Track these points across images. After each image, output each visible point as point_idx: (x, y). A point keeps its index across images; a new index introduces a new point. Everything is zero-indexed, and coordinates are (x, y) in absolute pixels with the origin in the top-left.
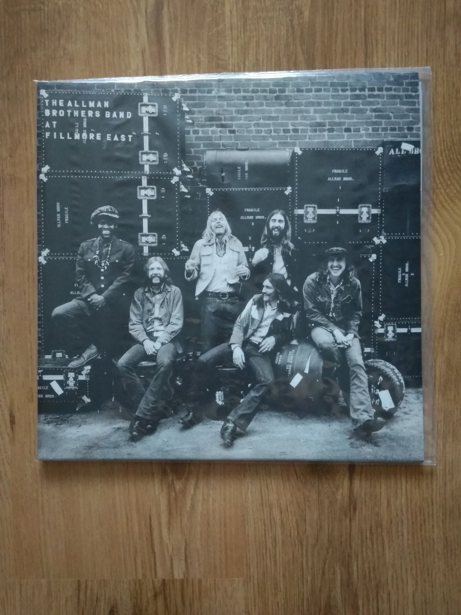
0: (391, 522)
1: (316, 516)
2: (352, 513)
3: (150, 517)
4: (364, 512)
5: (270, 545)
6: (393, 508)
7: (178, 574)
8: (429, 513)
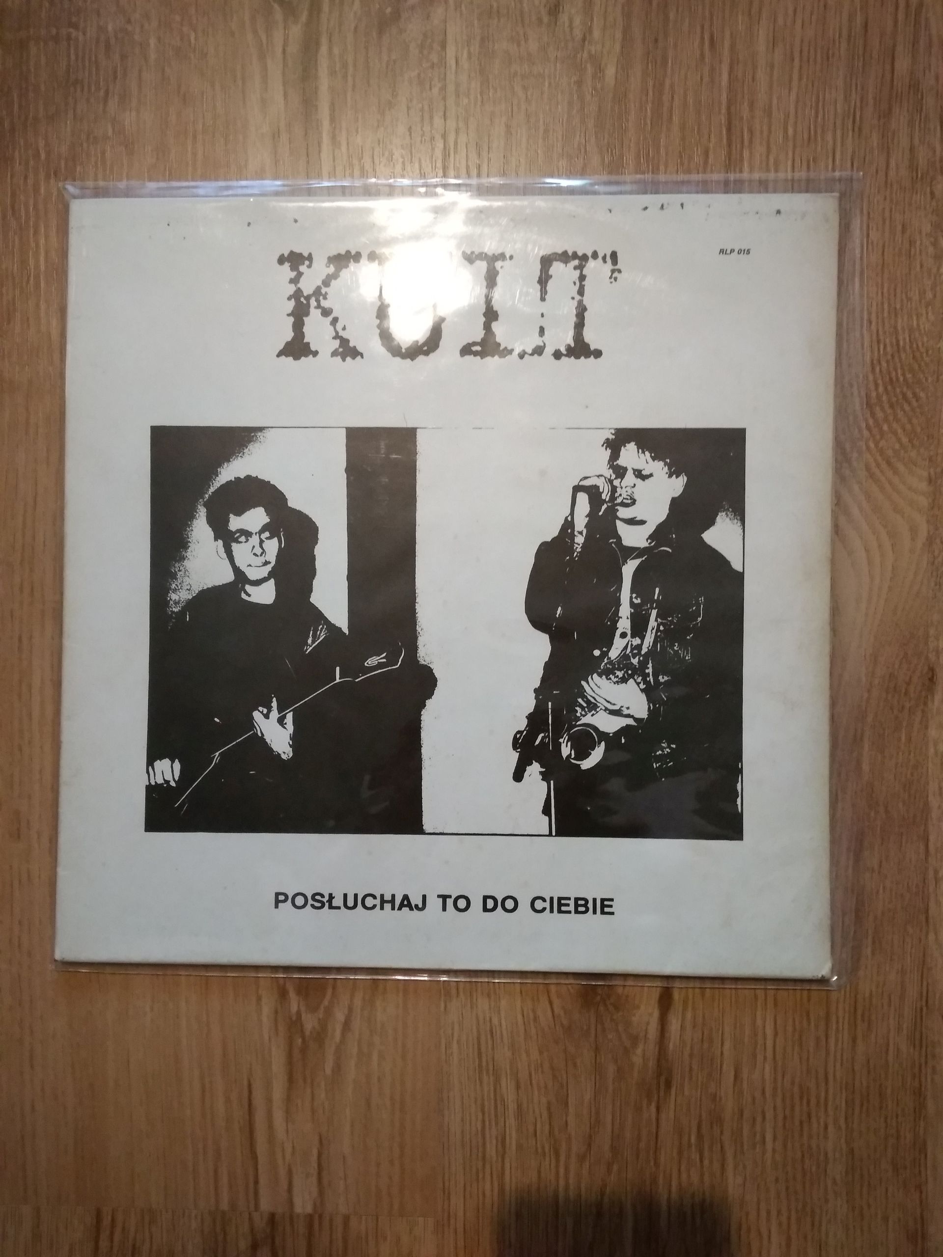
0: (742, 1115)
1: (588, 1096)
2: (662, 1094)
3: (250, 1085)
4: (687, 1093)
5: (491, 1151)
6: (745, 1085)
7: (303, 1204)
8: (818, 1097)
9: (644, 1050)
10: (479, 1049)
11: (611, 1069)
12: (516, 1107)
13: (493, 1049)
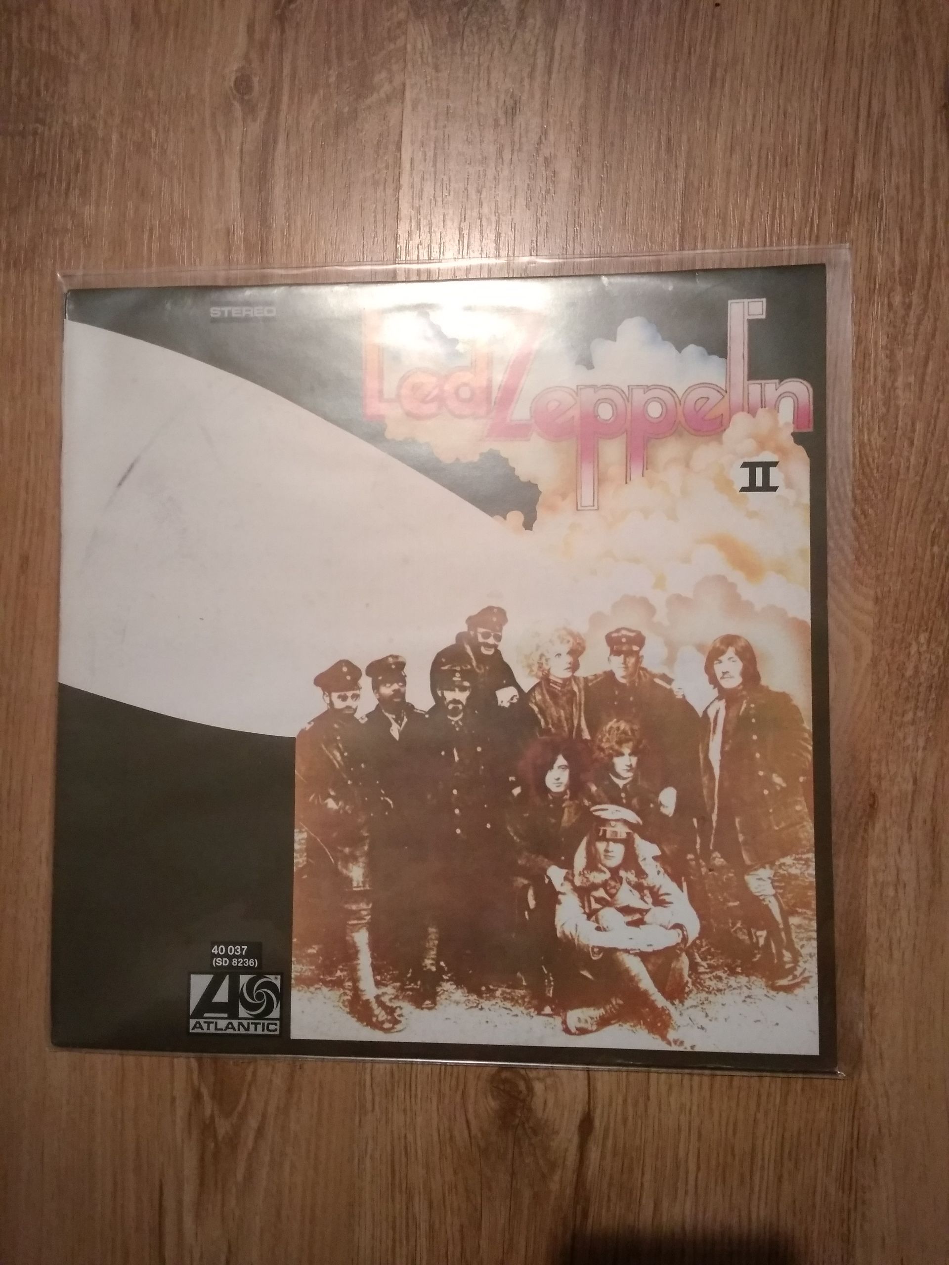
9: (561, 1177)
10: (393, 1166)
11: (527, 1194)
12: (428, 1228)
13: (407, 1166)
